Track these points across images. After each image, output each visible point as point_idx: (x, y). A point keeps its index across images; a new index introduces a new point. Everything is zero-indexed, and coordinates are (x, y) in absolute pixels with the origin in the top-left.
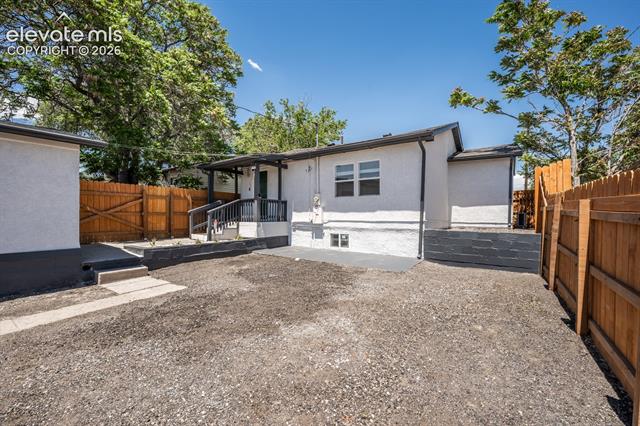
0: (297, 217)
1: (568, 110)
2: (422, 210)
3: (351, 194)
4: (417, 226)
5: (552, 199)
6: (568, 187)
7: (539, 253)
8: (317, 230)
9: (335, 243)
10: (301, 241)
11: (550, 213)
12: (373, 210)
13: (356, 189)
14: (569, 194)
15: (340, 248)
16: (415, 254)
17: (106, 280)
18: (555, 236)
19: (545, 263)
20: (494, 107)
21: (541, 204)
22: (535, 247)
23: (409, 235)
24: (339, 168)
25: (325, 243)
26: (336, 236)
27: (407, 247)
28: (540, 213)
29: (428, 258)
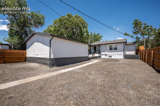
0: (102, 53)
1: (144, 38)
2: (124, 52)
3: (112, 50)
4: (123, 54)
5: (141, 51)
6: (143, 49)
7: (140, 57)
8: (106, 55)
9: (109, 57)
10: (103, 57)
11: (141, 52)
12: (116, 52)
13: (113, 49)
14: (143, 50)
15: (110, 58)
16: (123, 58)
17: (91, 60)
18: (142, 54)
19: (141, 58)
20: (132, 36)
21: (140, 51)
22: (139, 56)
23: (122, 55)
24: (110, 46)
25: (108, 57)
26: (110, 56)
27: (122, 57)
28: (140, 52)
29: (125, 58)
